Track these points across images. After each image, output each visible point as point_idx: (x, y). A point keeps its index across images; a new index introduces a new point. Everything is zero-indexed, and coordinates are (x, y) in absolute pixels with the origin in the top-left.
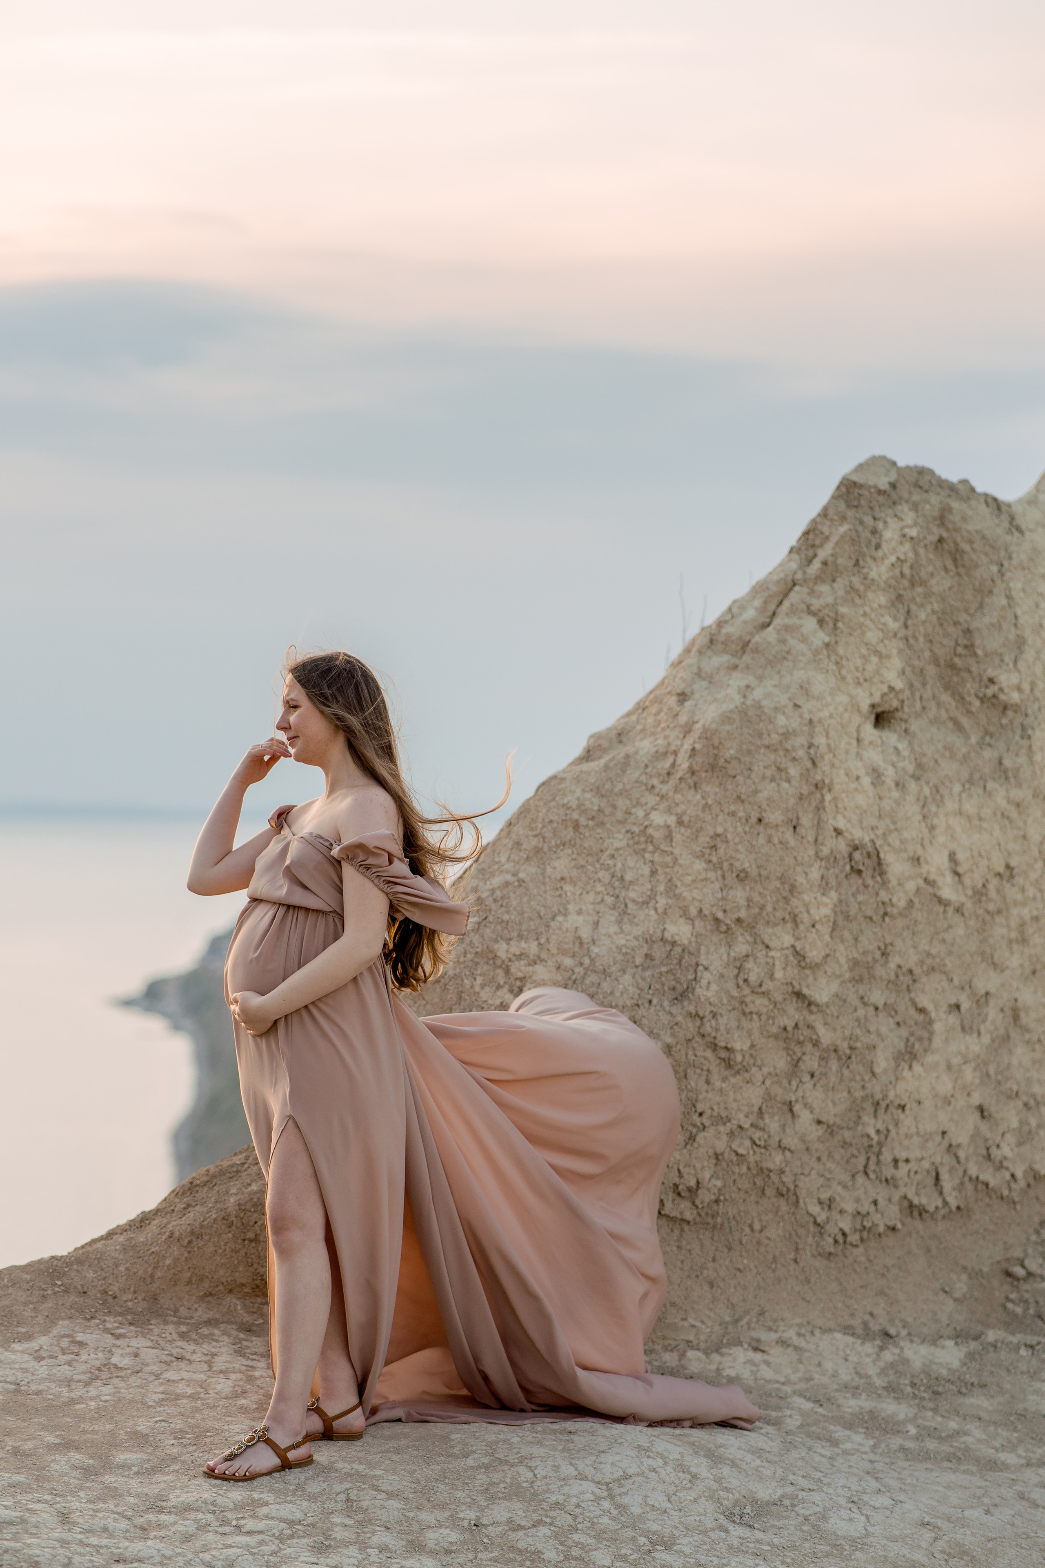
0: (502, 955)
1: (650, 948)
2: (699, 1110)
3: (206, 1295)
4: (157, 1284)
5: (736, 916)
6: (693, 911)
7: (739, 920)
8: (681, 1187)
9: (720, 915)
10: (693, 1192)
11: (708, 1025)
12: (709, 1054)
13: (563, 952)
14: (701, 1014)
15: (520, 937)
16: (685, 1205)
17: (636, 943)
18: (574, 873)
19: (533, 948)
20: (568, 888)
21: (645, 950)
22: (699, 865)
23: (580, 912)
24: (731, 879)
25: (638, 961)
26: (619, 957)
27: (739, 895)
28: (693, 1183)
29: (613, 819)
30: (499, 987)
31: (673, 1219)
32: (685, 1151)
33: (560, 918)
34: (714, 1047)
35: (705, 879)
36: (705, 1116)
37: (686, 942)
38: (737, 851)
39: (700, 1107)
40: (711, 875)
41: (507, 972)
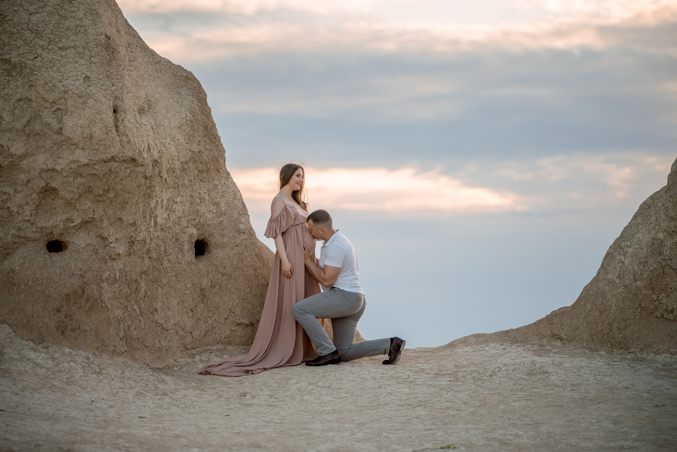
0: (623, 246)
1: (654, 241)
2: (670, 287)
3: (540, 338)
4: (529, 334)
5: (672, 230)
6: (663, 230)
7: (673, 231)
8: (668, 310)
9: (669, 230)
10: (672, 311)
11: (669, 262)
12: (671, 271)
13: (636, 244)
14: (666, 259)
15: (627, 240)
16: (671, 315)
17: (650, 240)
18: (642, 221)
19: (628, 243)
20: (640, 226)
21: (652, 242)
22: (664, 216)
23: (641, 233)
24: (670, 220)
25: (650, 245)
26: (646, 244)
27: (672, 224)
28: (671, 308)
29: (654, 206)
30: (621, 255)
31: (668, 319)
32: (667, 299)
33: (636, 235)
34: (671, 268)
35: (665, 220)
36: (672, 289)
37: (662, 239)
38: (670, 211)
39: (670, 286)
40: (666, 219)
41: (623, 249)
